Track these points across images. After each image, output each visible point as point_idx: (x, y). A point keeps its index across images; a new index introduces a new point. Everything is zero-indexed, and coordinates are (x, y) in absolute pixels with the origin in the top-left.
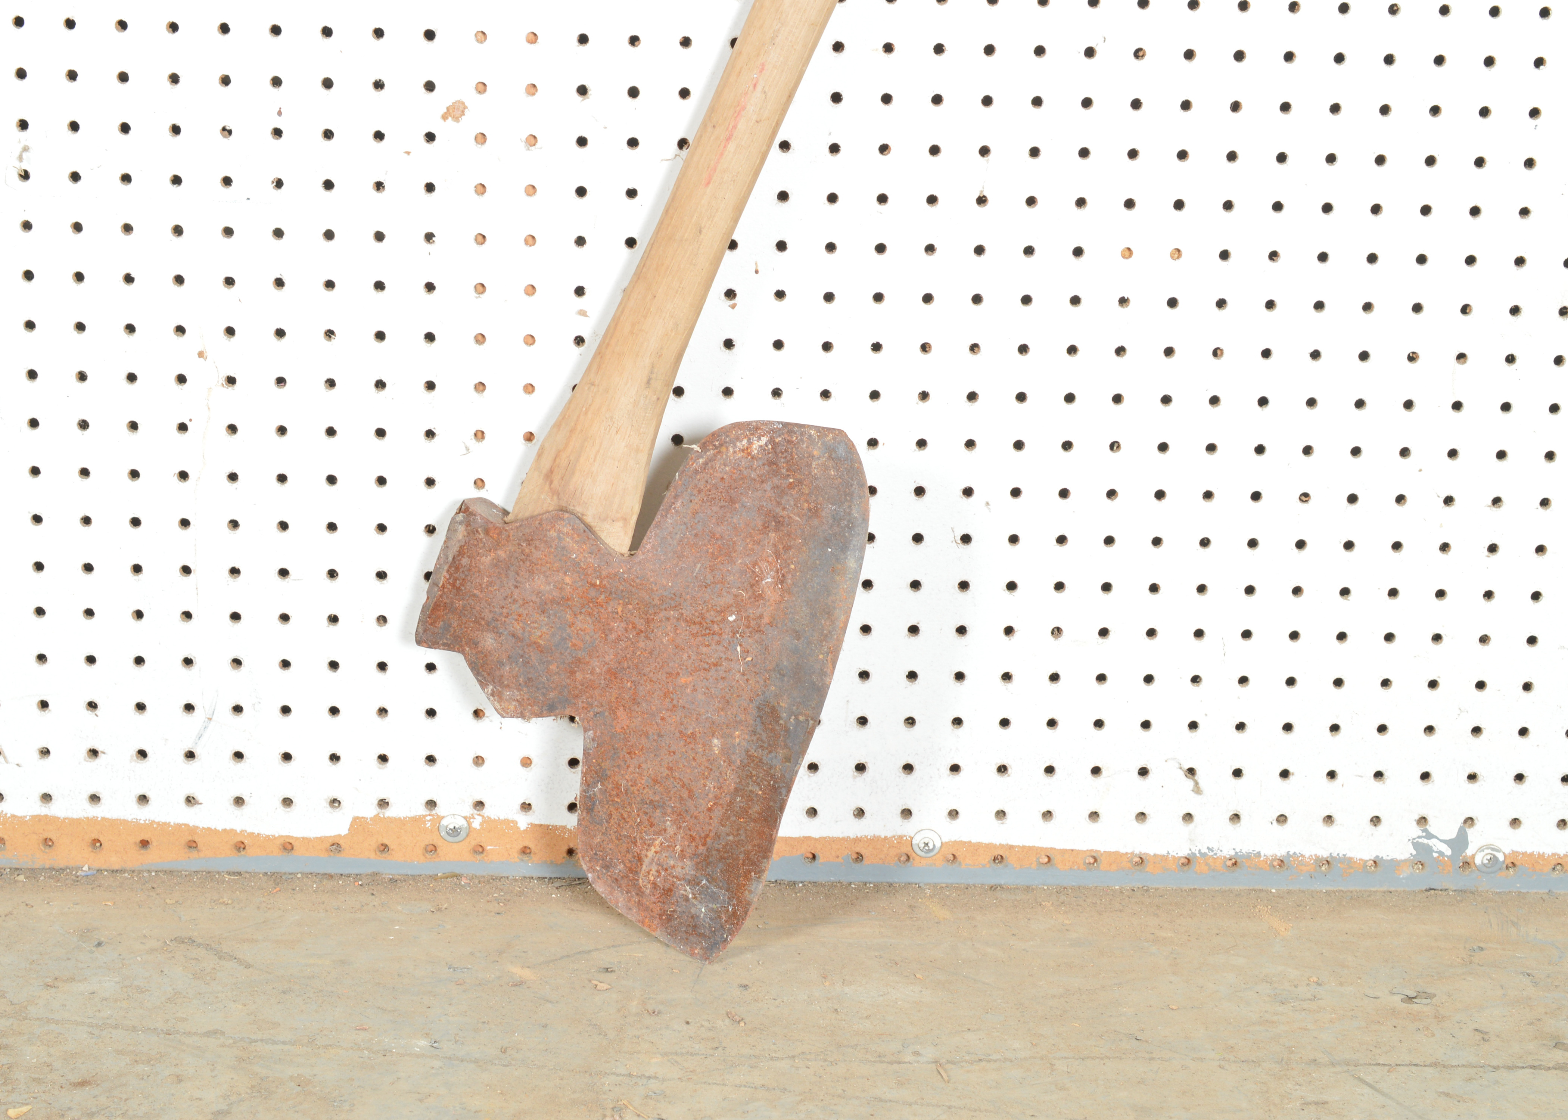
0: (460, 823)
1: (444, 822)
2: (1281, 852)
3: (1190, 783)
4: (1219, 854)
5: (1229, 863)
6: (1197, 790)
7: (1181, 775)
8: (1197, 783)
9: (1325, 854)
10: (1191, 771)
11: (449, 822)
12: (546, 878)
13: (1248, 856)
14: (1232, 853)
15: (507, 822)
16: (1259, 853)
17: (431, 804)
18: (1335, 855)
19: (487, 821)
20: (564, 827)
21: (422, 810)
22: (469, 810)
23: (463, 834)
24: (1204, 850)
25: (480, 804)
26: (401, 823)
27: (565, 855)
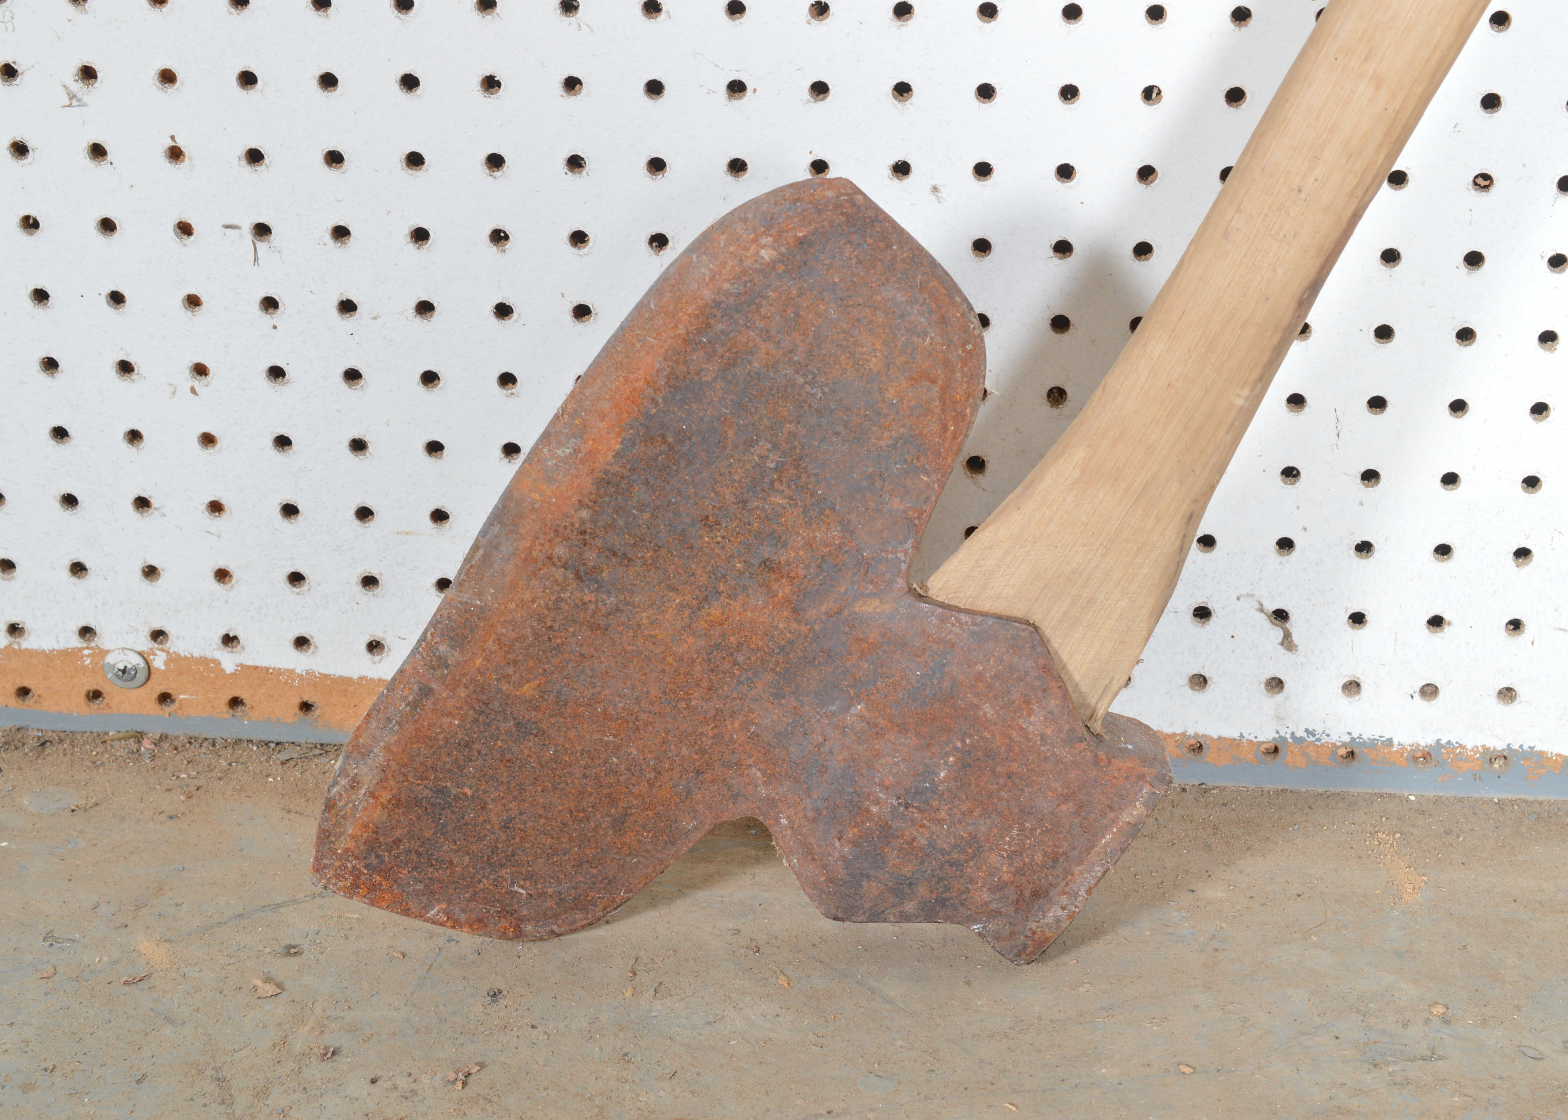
0: (135, 661)
1: (110, 659)
2: (1426, 740)
3: (1277, 634)
4: (1325, 739)
5: (1343, 752)
6: (1287, 642)
7: (1263, 621)
8: (1287, 635)
9: (1499, 745)
10: (1281, 615)
11: (117, 660)
12: (272, 742)
13: (1372, 744)
14: (1347, 739)
15: (204, 661)
16: (1390, 740)
17: (86, 632)
18: (1516, 747)
19: (173, 659)
20: (292, 672)
21: (75, 642)
22: (145, 643)
23: (141, 677)
24: (1300, 733)
25: (158, 635)
26: (47, 657)
27: (297, 710)
